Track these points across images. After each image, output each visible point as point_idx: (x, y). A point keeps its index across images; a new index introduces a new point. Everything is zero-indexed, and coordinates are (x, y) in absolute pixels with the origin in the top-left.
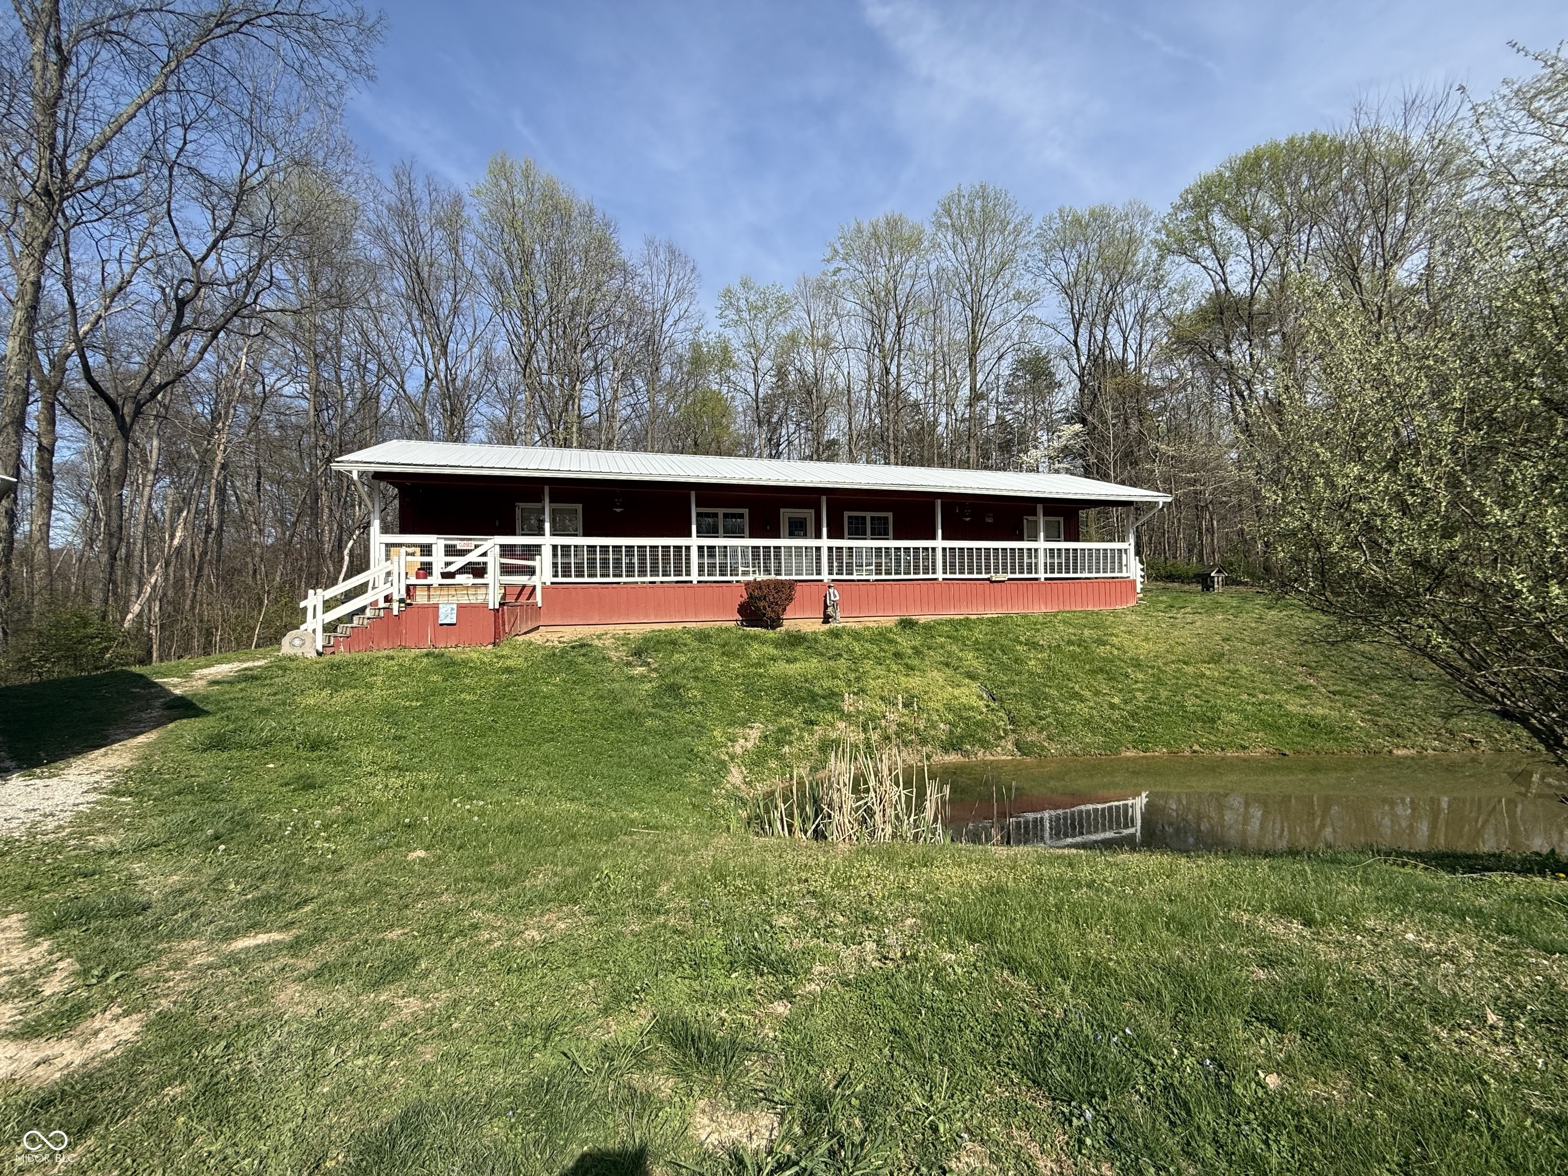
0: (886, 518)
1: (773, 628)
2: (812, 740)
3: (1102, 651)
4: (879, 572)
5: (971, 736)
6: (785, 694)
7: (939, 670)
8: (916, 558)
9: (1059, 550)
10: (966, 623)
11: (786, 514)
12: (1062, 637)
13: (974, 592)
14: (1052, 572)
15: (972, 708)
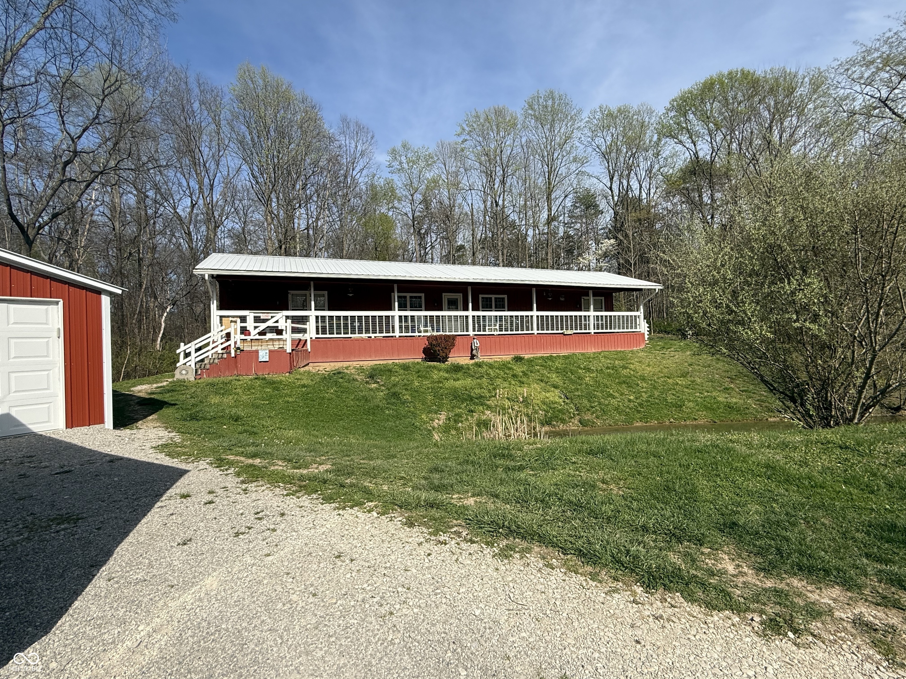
0: (504, 298)
1: (444, 362)
2: (473, 420)
3: (625, 372)
4: (501, 330)
5: (556, 417)
6: (455, 397)
7: (537, 384)
8: (522, 322)
9: (602, 316)
10: (551, 358)
11: (446, 296)
12: (603, 365)
13: (555, 341)
14: (598, 329)
15: (556, 403)
